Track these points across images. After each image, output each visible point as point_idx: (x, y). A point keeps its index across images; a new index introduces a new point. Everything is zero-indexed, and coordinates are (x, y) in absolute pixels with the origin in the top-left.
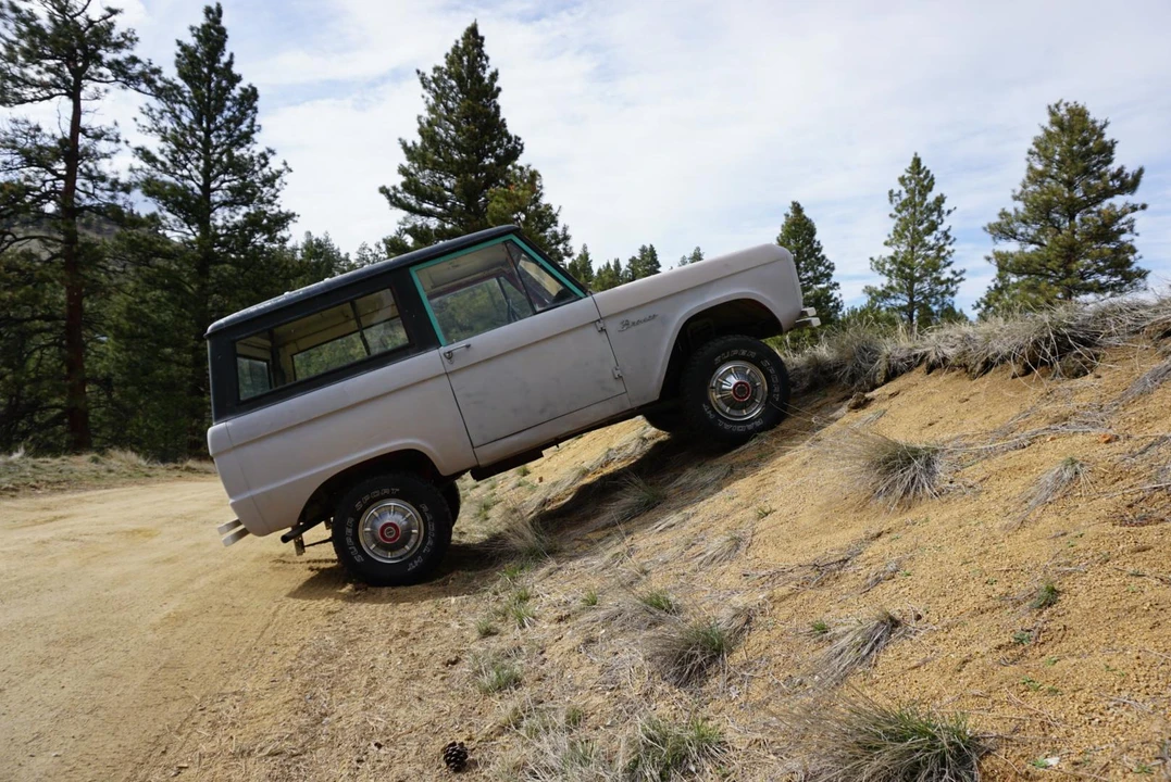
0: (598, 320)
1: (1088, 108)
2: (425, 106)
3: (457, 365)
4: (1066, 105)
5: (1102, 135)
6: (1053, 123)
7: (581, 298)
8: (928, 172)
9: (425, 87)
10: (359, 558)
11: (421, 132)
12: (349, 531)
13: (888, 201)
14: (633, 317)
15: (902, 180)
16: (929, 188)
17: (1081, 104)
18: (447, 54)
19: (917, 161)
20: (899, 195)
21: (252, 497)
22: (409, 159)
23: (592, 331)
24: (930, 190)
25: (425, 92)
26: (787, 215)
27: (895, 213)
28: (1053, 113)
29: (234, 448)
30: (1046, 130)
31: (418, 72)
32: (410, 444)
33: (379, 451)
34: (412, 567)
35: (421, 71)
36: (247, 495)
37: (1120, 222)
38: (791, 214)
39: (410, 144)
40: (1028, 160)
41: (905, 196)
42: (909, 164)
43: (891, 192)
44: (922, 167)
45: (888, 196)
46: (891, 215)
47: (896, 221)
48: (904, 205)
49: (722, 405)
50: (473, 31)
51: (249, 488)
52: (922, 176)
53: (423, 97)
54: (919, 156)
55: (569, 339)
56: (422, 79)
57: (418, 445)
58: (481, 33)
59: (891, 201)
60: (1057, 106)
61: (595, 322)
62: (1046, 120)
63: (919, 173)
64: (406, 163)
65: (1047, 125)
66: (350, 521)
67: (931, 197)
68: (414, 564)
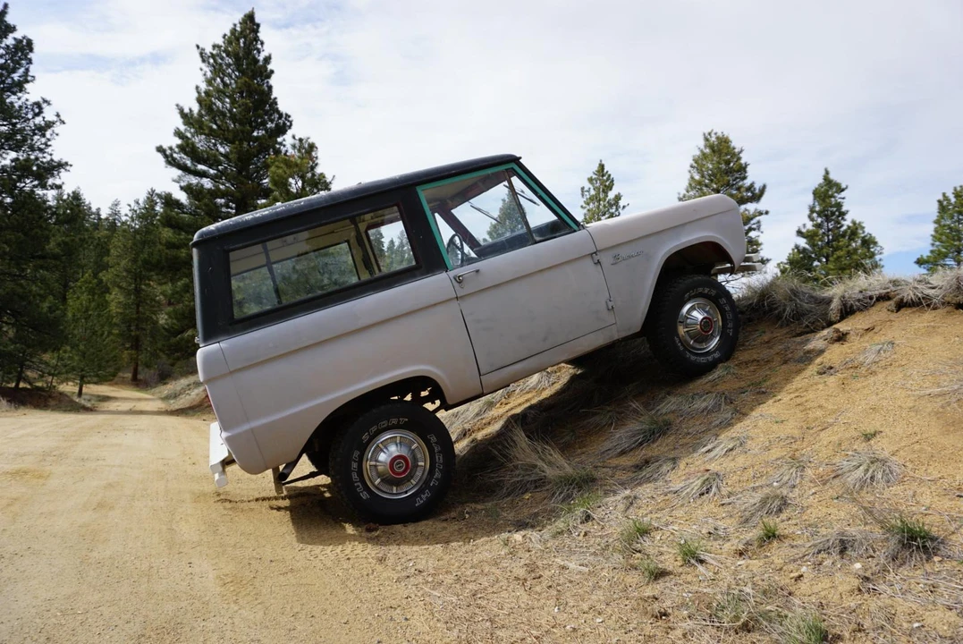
0: (595, 253)
1: (731, 138)
2: (203, 78)
3: (468, 289)
4: (716, 134)
5: (739, 159)
6: (706, 146)
7: (575, 231)
8: (610, 175)
9: (204, 61)
10: (365, 495)
11: (199, 101)
12: (355, 465)
13: (580, 196)
14: (623, 252)
15: (590, 180)
16: (610, 188)
17: (726, 134)
18: (225, 35)
19: (602, 166)
20: (589, 191)
21: (252, 430)
22: (185, 124)
23: (589, 262)
24: (611, 190)
25: (204, 66)
26: (504, 200)
27: (584, 205)
28: (707, 140)
29: (231, 373)
30: (702, 151)
31: (198, 47)
32: (423, 370)
33: (390, 378)
34: (419, 502)
35: (201, 46)
36: (246, 427)
37: (752, 222)
38: (507, 200)
39: (186, 110)
40: (690, 172)
41: (593, 192)
42: (596, 167)
43: (583, 188)
44: (605, 171)
45: (580, 192)
46: (582, 207)
47: (585, 211)
48: (592, 199)
49: (688, 338)
50: (250, 19)
51: (248, 420)
52: (605, 178)
53: (201, 69)
54: (603, 162)
55: (568, 269)
56: (201, 54)
57: (429, 371)
58: (257, 20)
59: (583, 195)
60: (710, 134)
61: (592, 254)
62: (701, 143)
63: (603, 176)
64: (183, 128)
65: (702, 147)
66: (356, 454)
67: (611, 195)
68: (421, 499)
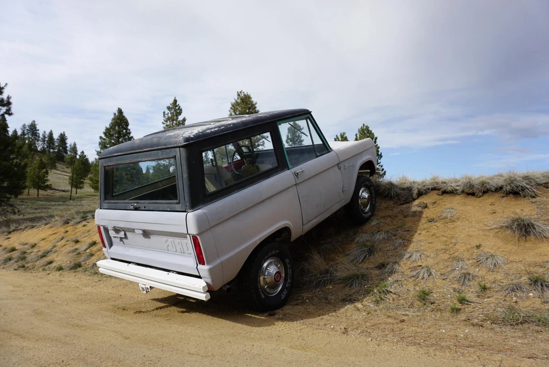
1: (251, 96)
3: (301, 179)
4: (243, 93)
5: (256, 107)
6: (238, 99)
7: (329, 152)
8: (180, 107)
12: (259, 279)
13: (163, 116)
15: (169, 108)
16: (180, 113)
17: (249, 94)
19: (175, 101)
20: (168, 114)
23: (336, 168)
24: (180, 115)
26: (115, 114)
27: (164, 122)
28: (239, 95)
29: (211, 228)
30: (236, 101)
37: (261, 141)
38: (117, 114)
40: (230, 111)
41: (170, 115)
42: (172, 101)
43: (164, 112)
44: (177, 104)
45: (163, 114)
46: (163, 123)
47: (165, 125)
48: (169, 119)
49: (361, 205)
51: (218, 257)
52: (177, 108)
54: (176, 99)
59: (164, 116)
60: (241, 92)
61: (337, 164)
62: (236, 97)
63: (176, 106)
65: (236, 99)
67: (180, 118)
68: (284, 295)
